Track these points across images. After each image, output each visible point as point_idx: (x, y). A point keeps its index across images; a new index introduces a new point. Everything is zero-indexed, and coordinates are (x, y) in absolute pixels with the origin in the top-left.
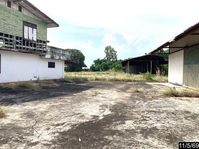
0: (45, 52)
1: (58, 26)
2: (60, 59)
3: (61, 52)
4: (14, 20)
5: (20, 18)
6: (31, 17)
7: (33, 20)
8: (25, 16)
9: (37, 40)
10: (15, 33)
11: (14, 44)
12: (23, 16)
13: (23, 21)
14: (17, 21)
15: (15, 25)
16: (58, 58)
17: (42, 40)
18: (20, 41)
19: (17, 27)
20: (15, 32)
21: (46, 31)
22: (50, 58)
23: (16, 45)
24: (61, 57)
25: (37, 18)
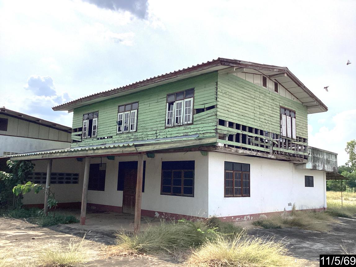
0: (306, 158)
1: (326, 109)
2: (323, 170)
3: (325, 157)
4: (270, 106)
5: (276, 103)
6: (289, 99)
7: (291, 103)
8: (282, 98)
9: (297, 137)
10: (271, 128)
11: (270, 147)
12: (279, 99)
13: (280, 106)
14: (273, 108)
15: (272, 115)
16: (321, 169)
17: (302, 137)
18: (277, 141)
19: (273, 118)
20: (271, 125)
21: (306, 121)
22: (311, 168)
23: (272, 148)
24: (326, 166)
25: (295, 100)
